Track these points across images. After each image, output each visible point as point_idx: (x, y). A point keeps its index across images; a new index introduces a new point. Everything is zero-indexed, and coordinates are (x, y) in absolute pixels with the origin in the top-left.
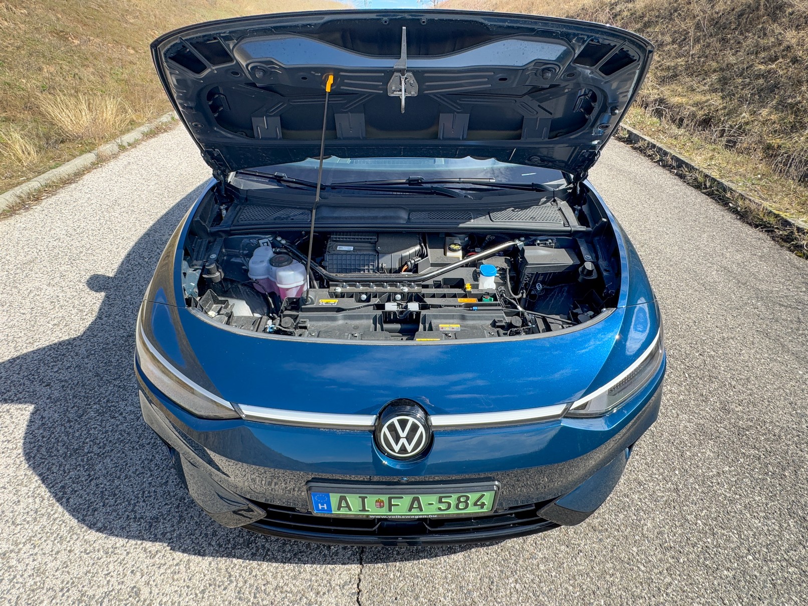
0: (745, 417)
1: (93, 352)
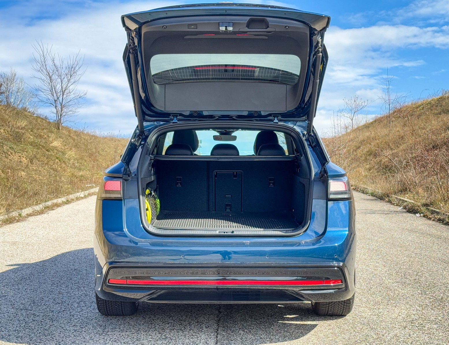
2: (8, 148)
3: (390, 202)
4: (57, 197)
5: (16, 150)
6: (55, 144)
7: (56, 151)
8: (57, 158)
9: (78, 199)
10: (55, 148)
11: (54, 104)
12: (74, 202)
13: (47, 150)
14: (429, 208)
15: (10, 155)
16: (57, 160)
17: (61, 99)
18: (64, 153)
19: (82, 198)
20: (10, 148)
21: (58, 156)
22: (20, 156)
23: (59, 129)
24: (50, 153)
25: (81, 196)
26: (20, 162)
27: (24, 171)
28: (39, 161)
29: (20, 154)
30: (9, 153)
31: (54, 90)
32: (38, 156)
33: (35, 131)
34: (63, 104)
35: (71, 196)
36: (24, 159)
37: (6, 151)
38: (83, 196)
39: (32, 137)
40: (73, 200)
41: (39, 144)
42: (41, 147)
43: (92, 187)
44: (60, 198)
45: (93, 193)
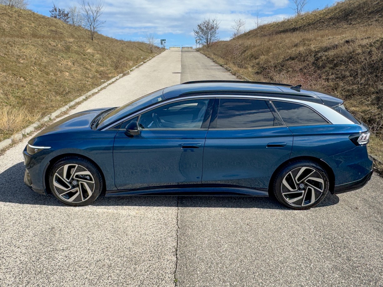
0: (357, 262)
1: (36, 235)
2: (61, 57)
4: (80, 95)
5: (65, 58)
6: (89, 51)
7: (89, 55)
8: (89, 60)
9: (93, 94)
10: (89, 53)
12: (90, 98)
13: (84, 55)
15: (61, 61)
17: (93, 24)
18: (93, 56)
19: (96, 93)
21: (90, 58)
22: (67, 62)
23: (93, 40)
24: (85, 57)
25: (96, 91)
26: (67, 65)
27: (67, 72)
28: (78, 63)
29: (67, 60)
31: (89, 19)
32: (78, 60)
33: (79, 43)
34: (94, 27)
35: (89, 93)
36: (69, 63)
37: (59, 59)
38: (97, 91)
39: (76, 48)
40: (90, 96)
41: (80, 52)
42: (80, 53)
43: (104, 82)
44: (82, 96)
45: (103, 87)
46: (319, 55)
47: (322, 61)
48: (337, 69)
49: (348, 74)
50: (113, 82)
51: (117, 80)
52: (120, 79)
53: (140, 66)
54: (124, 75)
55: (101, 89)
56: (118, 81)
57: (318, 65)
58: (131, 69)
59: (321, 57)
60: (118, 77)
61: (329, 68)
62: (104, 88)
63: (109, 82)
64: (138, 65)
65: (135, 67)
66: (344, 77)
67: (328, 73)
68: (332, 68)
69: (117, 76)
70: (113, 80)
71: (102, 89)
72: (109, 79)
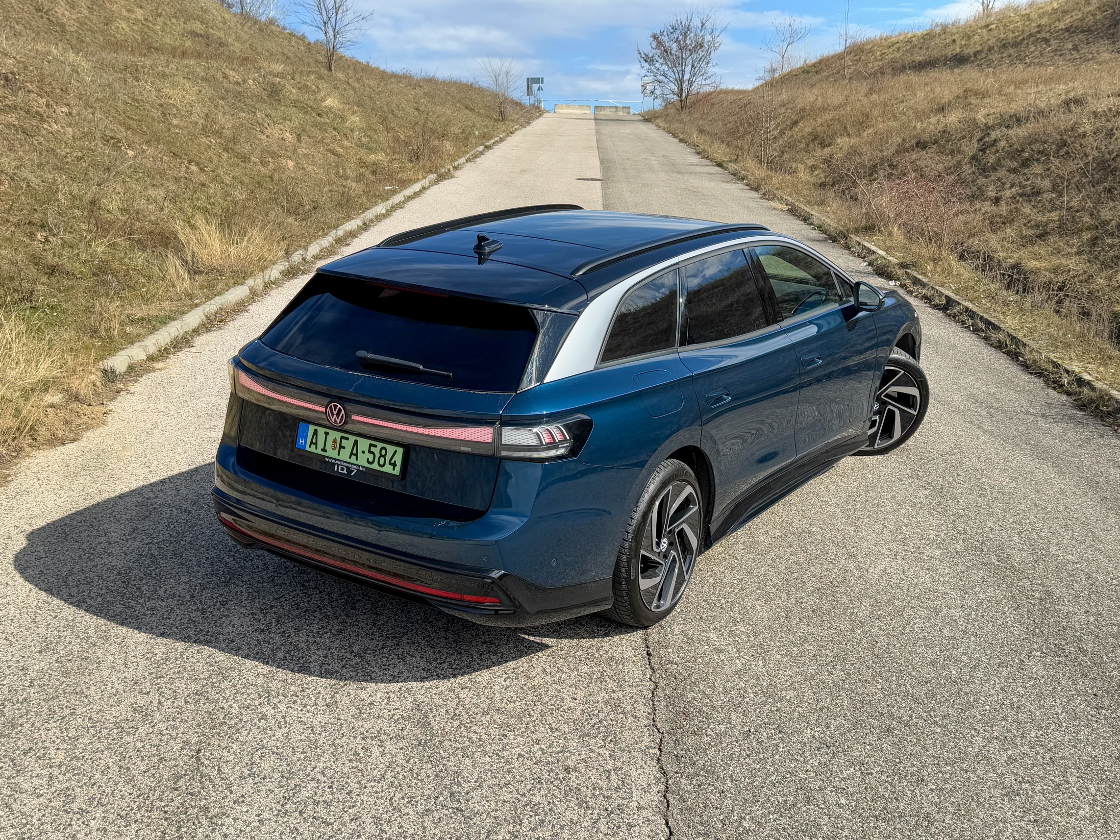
2: (264, 116)
3: (848, 247)
4: (349, 218)
5: (275, 120)
6: (330, 102)
7: (332, 115)
8: (335, 129)
9: (378, 218)
10: (331, 109)
11: (323, 28)
13: (319, 115)
14: (909, 271)
15: (267, 128)
16: (334, 132)
17: (333, 20)
18: (343, 119)
19: (384, 216)
20: (267, 116)
21: (335, 125)
22: (281, 130)
23: (330, 69)
24: (322, 120)
25: (381, 212)
26: (283, 139)
27: (290, 158)
28: (309, 137)
29: (281, 127)
30: (266, 125)
31: (322, 5)
32: (307, 128)
33: (297, 77)
34: (337, 30)
35: (370, 214)
36: (288, 134)
37: (260, 121)
38: (384, 211)
39: (294, 91)
40: (371, 221)
41: (306, 104)
42: (309, 109)
43: (394, 192)
44: (353, 218)
45: (397, 204)
46: (994, 135)
47: (997, 151)
48: (1024, 174)
49: (1046, 184)
50: (417, 194)
51: (424, 188)
52: (431, 188)
53: (476, 157)
54: (441, 178)
55: (392, 207)
56: (428, 192)
57: (985, 164)
58: (456, 163)
59: (995, 141)
60: (425, 182)
61: (1008, 171)
62: (400, 206)
63: (408, 192)
64: (472, 152)
65: (462, 160)
66: (1037, 193)
67: (1003, 184)
68: (1014, 171)
69: (425, 178)
70: (417, 187)
71: (394, 208)
72: (404, 184)
